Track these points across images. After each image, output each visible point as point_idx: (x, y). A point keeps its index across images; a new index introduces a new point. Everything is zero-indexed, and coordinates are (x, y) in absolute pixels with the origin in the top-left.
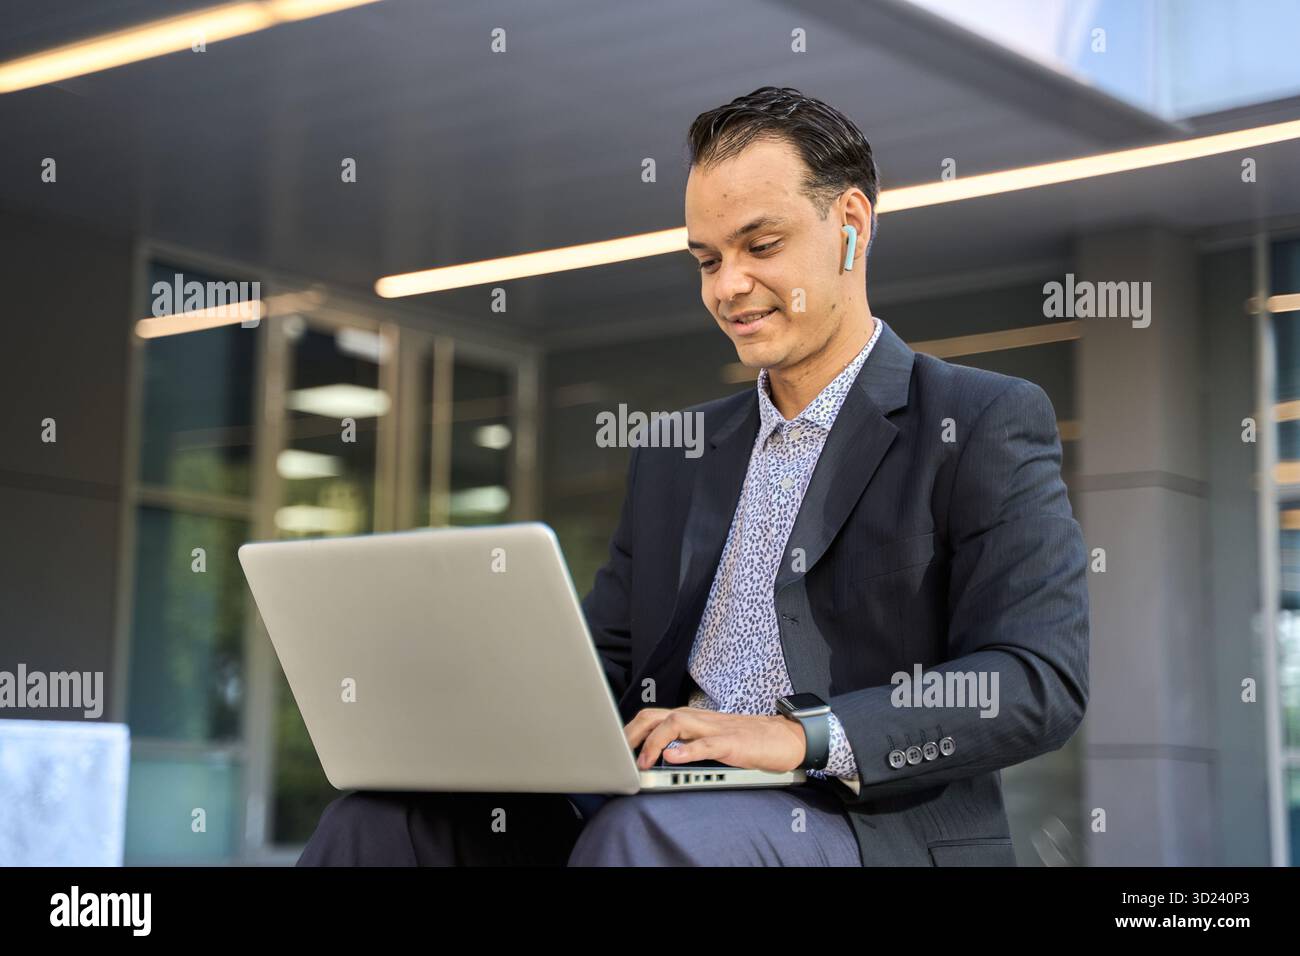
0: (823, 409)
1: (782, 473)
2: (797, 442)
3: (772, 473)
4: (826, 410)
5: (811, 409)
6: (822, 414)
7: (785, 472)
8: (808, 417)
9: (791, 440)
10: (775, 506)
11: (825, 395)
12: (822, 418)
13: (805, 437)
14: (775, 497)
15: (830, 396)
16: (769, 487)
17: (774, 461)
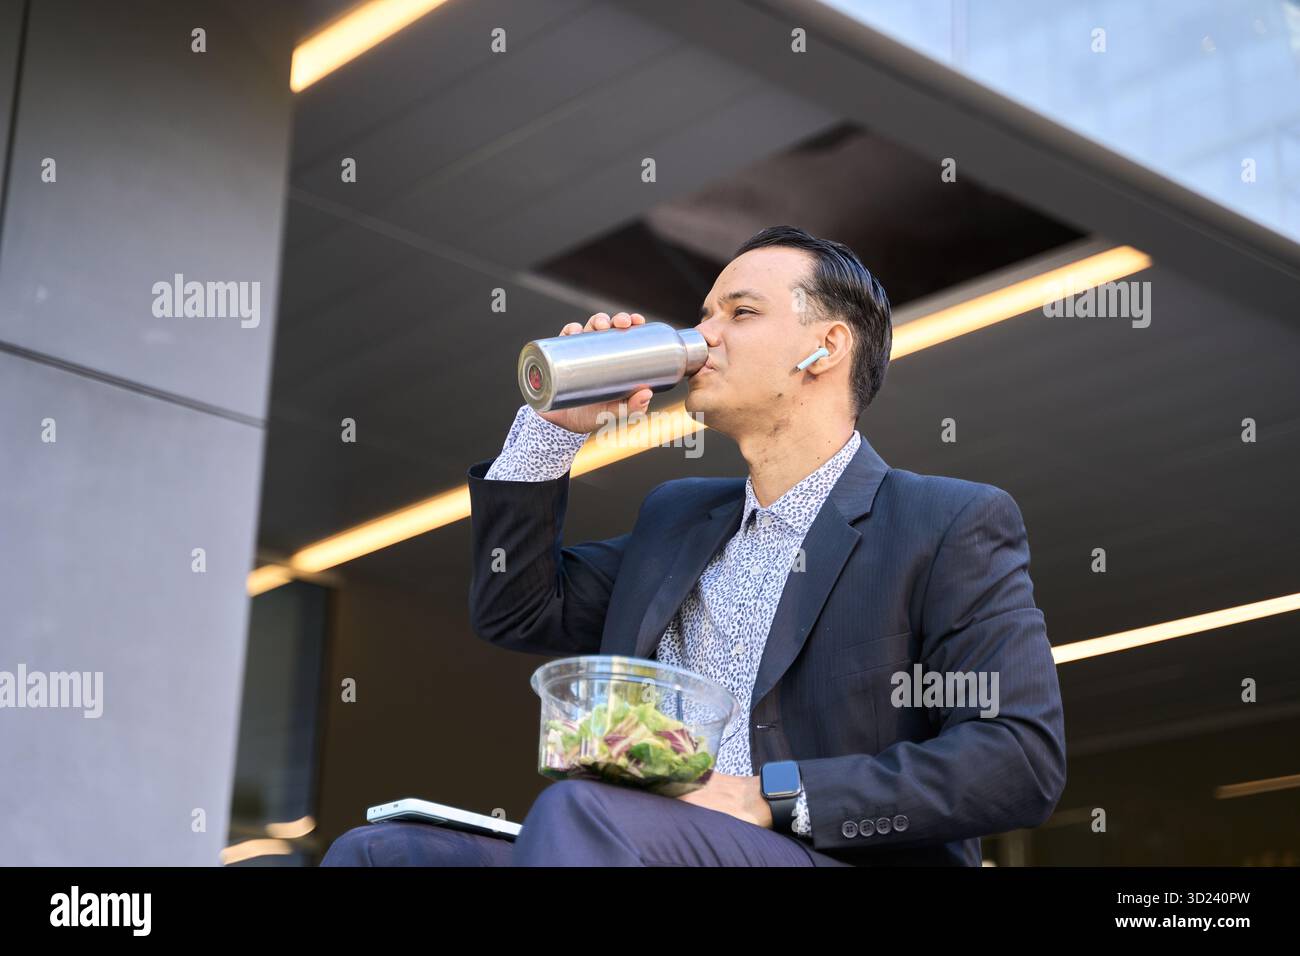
0: (789, 504)
1: (753, 560)
2: (767, 529)
3: (745, 557)
4: (792, 505)
5: (778, 503)
6: (787, 509)
7: (756, 559)
8: (774, 510)
9: (763, 526)
10: (741, 588)
11: (792, 492)
12: (786, 512)
13: (775, 526)
14: (743, 580)
15: (798, 493)
16: (739, 568)
17: (749, 545)
